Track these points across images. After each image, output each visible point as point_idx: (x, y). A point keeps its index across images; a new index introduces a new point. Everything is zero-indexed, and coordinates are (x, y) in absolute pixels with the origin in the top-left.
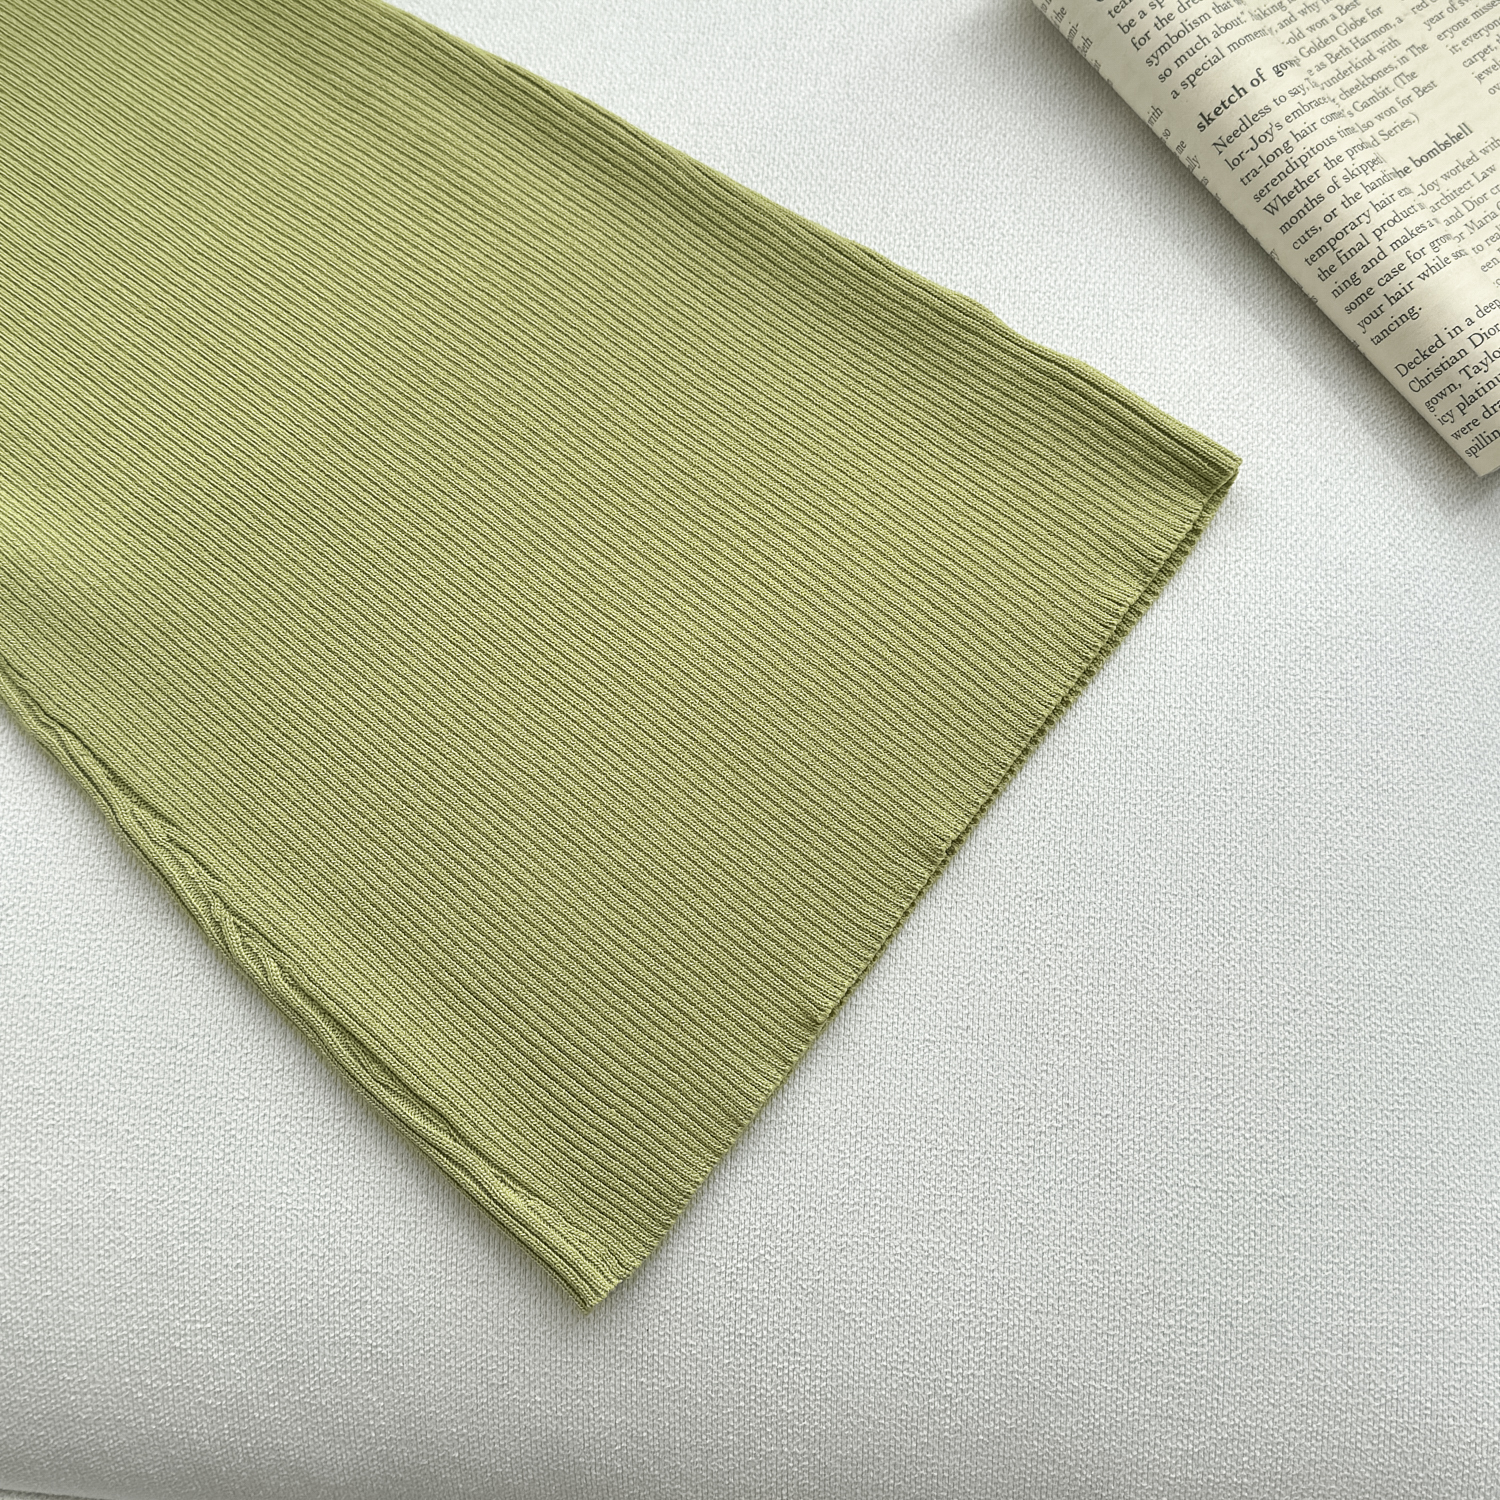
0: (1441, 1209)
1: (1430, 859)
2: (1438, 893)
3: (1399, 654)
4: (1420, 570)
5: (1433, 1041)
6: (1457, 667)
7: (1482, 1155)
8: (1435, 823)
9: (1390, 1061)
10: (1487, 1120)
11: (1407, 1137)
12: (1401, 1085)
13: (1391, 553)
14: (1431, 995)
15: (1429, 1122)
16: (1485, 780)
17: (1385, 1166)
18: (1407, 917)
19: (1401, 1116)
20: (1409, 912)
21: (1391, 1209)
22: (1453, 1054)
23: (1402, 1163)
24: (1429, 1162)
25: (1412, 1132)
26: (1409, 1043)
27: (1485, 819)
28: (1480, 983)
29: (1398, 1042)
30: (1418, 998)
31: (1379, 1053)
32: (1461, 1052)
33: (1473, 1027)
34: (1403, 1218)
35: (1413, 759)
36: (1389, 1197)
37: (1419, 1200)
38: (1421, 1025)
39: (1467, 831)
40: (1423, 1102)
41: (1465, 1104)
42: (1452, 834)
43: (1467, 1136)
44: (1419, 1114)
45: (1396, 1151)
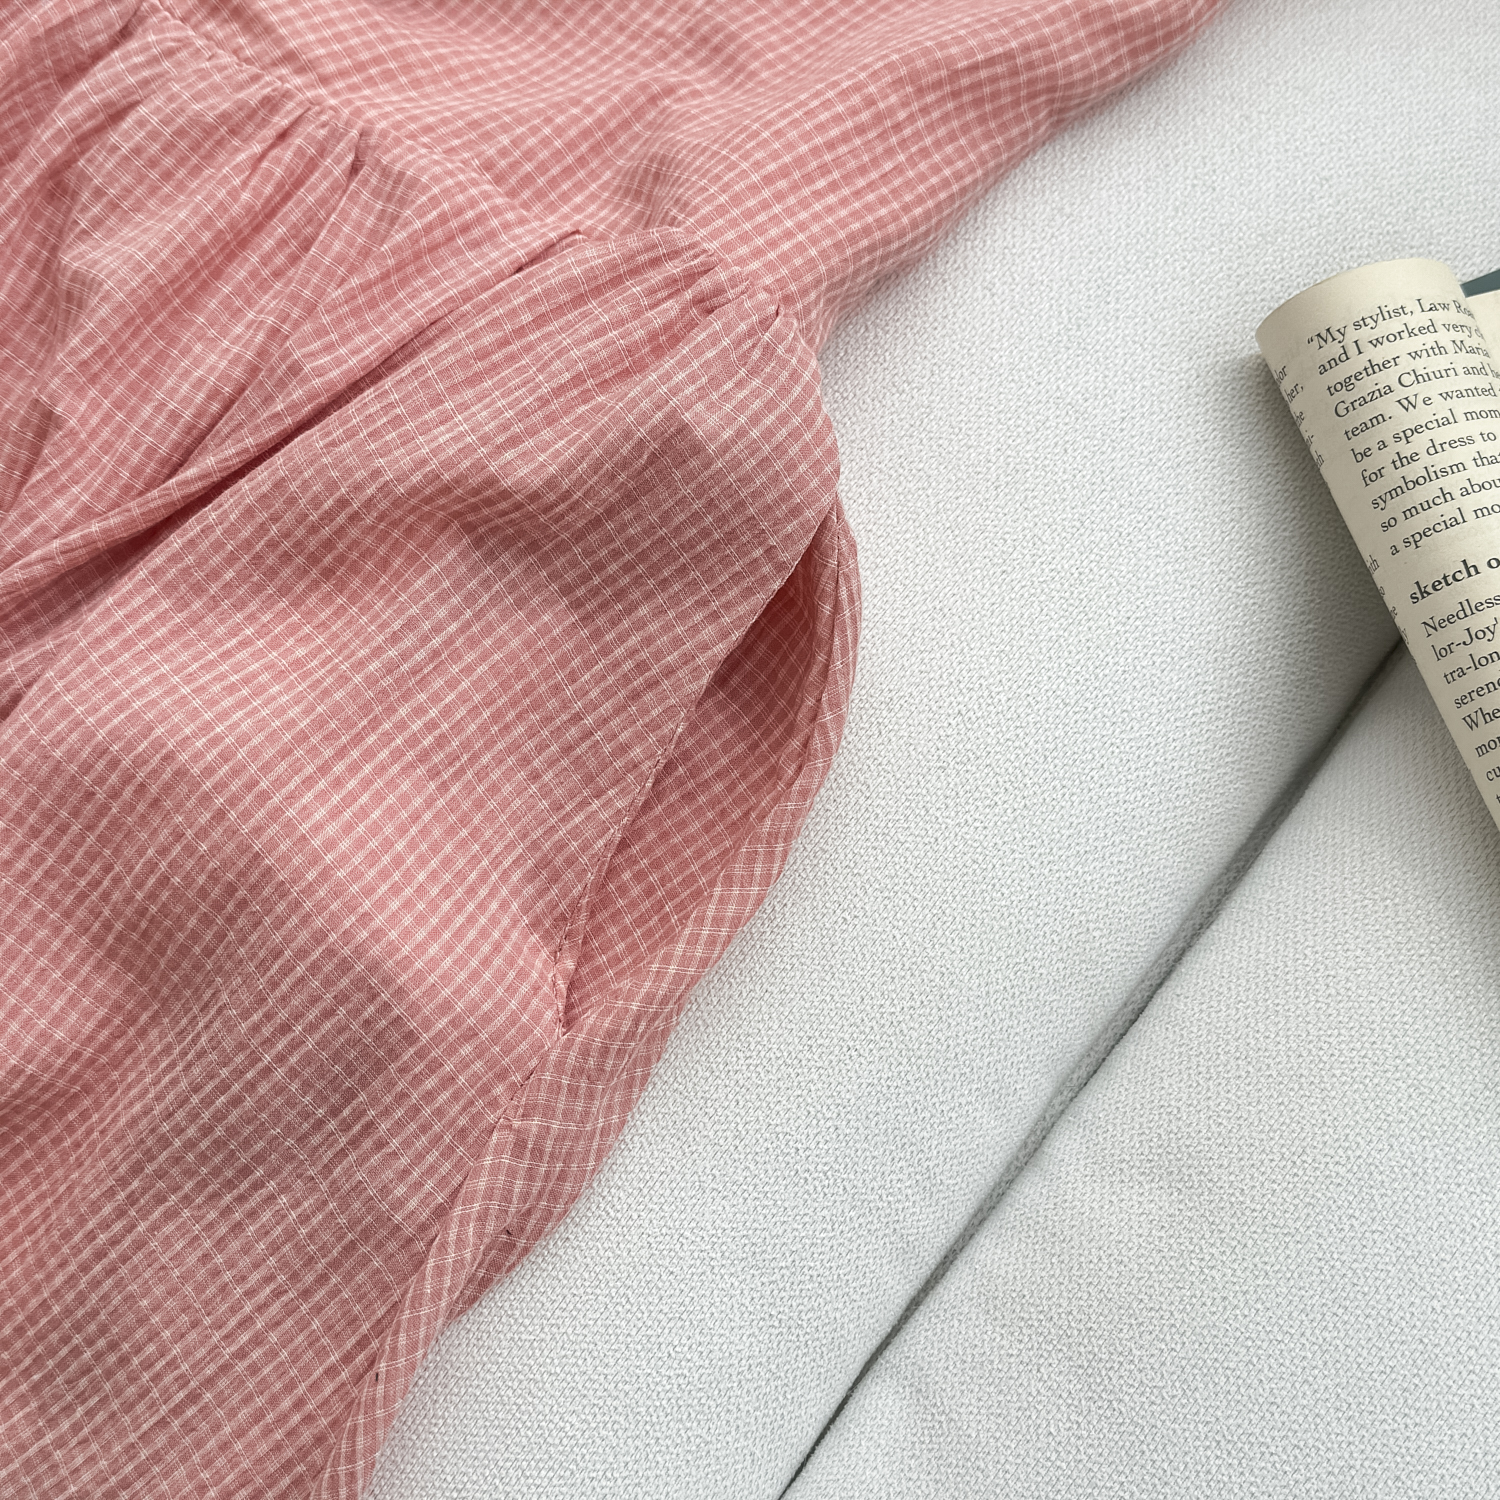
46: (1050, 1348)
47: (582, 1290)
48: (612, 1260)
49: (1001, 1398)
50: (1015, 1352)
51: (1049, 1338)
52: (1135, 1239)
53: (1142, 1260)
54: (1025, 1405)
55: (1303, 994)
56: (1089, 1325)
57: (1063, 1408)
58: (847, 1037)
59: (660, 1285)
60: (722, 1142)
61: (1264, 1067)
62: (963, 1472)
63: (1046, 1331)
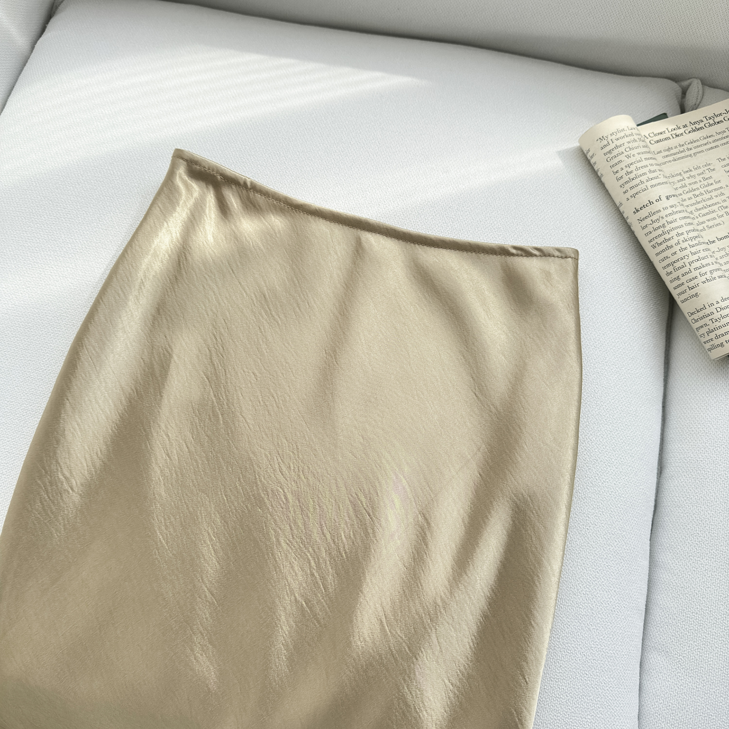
0: (567, 719)
1: (583, 579)
2: (585, 593)
3: (583, 494)
4: (595, 461)
5: (574, 653)
6: (605, 502)
7: (586, 700)
8: (587, 565)
9: (556, 658)
10: (590, 686)
11: (558, 689)
12: (559, 668)
13: (585, 453)
14: (576, 634)
15: (567, 684)
16: (609, 549)
17: (548, 700)
18: (571, 602)
19: (557, 681)
20: (572, 600)
21: (548, 717)
22: (581, 658)
23: (555, 699)
24: (565, 700)
25: (560, 688)
26: (564, 652)
27: (607, 564)
28: (596, 631)
29: (560, 651)
30: (571, 634)
31: (552, 655)
32: (584, 658)
33: (590, 648)
34: (552, 721)
35: (583, 538)
36: (548, 712)
37: (559, 715)
38: (570, 645)
39: (599, 569)
40: (566, 676)
41: (583, 679)
42: (593, 570)
43: (581, 692)
44: (564, 681)
45: (553, 694)
46: (701, 622)
47: (572, 678)
48: (576, 665)
49: (695, 643)
50: (692, 628)
51: (700, 619)
52: (708, 578)
53: (714, 584)
54: (704, 643)
55: (715, 483)
56: (710, 610)
57: (716, 638)
58: (605, 563)
59: (593, 665)
60: (588, 614)
61: (717, 511)
62: (697, 670)
63: (697, 618)
